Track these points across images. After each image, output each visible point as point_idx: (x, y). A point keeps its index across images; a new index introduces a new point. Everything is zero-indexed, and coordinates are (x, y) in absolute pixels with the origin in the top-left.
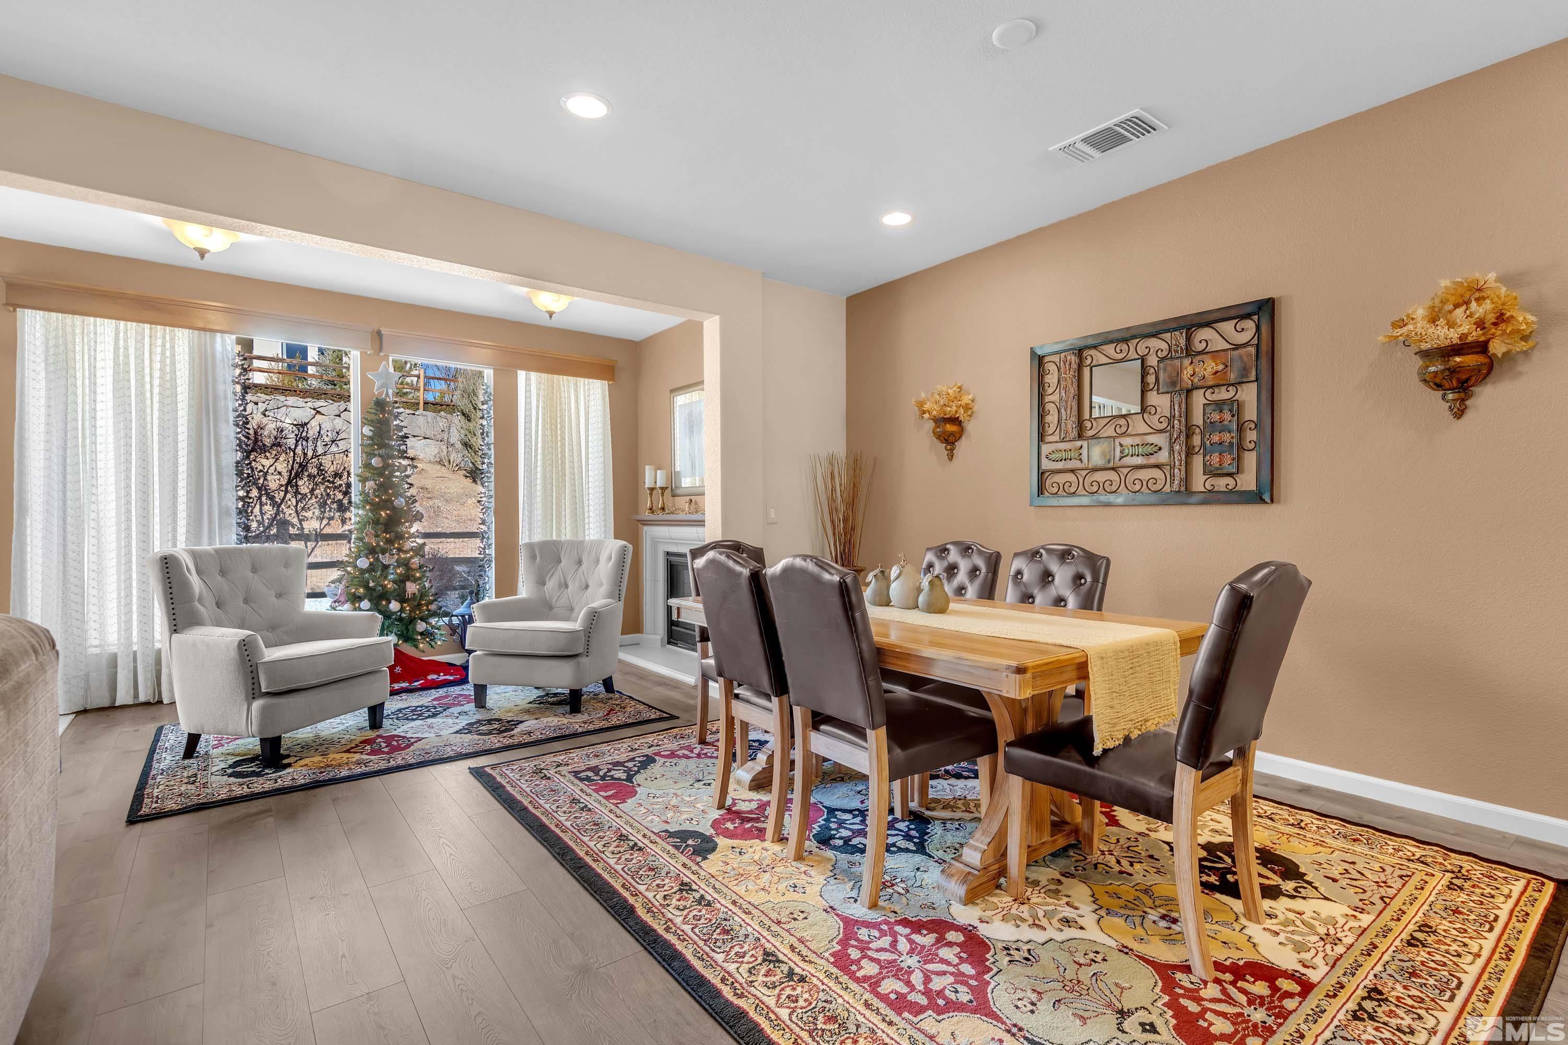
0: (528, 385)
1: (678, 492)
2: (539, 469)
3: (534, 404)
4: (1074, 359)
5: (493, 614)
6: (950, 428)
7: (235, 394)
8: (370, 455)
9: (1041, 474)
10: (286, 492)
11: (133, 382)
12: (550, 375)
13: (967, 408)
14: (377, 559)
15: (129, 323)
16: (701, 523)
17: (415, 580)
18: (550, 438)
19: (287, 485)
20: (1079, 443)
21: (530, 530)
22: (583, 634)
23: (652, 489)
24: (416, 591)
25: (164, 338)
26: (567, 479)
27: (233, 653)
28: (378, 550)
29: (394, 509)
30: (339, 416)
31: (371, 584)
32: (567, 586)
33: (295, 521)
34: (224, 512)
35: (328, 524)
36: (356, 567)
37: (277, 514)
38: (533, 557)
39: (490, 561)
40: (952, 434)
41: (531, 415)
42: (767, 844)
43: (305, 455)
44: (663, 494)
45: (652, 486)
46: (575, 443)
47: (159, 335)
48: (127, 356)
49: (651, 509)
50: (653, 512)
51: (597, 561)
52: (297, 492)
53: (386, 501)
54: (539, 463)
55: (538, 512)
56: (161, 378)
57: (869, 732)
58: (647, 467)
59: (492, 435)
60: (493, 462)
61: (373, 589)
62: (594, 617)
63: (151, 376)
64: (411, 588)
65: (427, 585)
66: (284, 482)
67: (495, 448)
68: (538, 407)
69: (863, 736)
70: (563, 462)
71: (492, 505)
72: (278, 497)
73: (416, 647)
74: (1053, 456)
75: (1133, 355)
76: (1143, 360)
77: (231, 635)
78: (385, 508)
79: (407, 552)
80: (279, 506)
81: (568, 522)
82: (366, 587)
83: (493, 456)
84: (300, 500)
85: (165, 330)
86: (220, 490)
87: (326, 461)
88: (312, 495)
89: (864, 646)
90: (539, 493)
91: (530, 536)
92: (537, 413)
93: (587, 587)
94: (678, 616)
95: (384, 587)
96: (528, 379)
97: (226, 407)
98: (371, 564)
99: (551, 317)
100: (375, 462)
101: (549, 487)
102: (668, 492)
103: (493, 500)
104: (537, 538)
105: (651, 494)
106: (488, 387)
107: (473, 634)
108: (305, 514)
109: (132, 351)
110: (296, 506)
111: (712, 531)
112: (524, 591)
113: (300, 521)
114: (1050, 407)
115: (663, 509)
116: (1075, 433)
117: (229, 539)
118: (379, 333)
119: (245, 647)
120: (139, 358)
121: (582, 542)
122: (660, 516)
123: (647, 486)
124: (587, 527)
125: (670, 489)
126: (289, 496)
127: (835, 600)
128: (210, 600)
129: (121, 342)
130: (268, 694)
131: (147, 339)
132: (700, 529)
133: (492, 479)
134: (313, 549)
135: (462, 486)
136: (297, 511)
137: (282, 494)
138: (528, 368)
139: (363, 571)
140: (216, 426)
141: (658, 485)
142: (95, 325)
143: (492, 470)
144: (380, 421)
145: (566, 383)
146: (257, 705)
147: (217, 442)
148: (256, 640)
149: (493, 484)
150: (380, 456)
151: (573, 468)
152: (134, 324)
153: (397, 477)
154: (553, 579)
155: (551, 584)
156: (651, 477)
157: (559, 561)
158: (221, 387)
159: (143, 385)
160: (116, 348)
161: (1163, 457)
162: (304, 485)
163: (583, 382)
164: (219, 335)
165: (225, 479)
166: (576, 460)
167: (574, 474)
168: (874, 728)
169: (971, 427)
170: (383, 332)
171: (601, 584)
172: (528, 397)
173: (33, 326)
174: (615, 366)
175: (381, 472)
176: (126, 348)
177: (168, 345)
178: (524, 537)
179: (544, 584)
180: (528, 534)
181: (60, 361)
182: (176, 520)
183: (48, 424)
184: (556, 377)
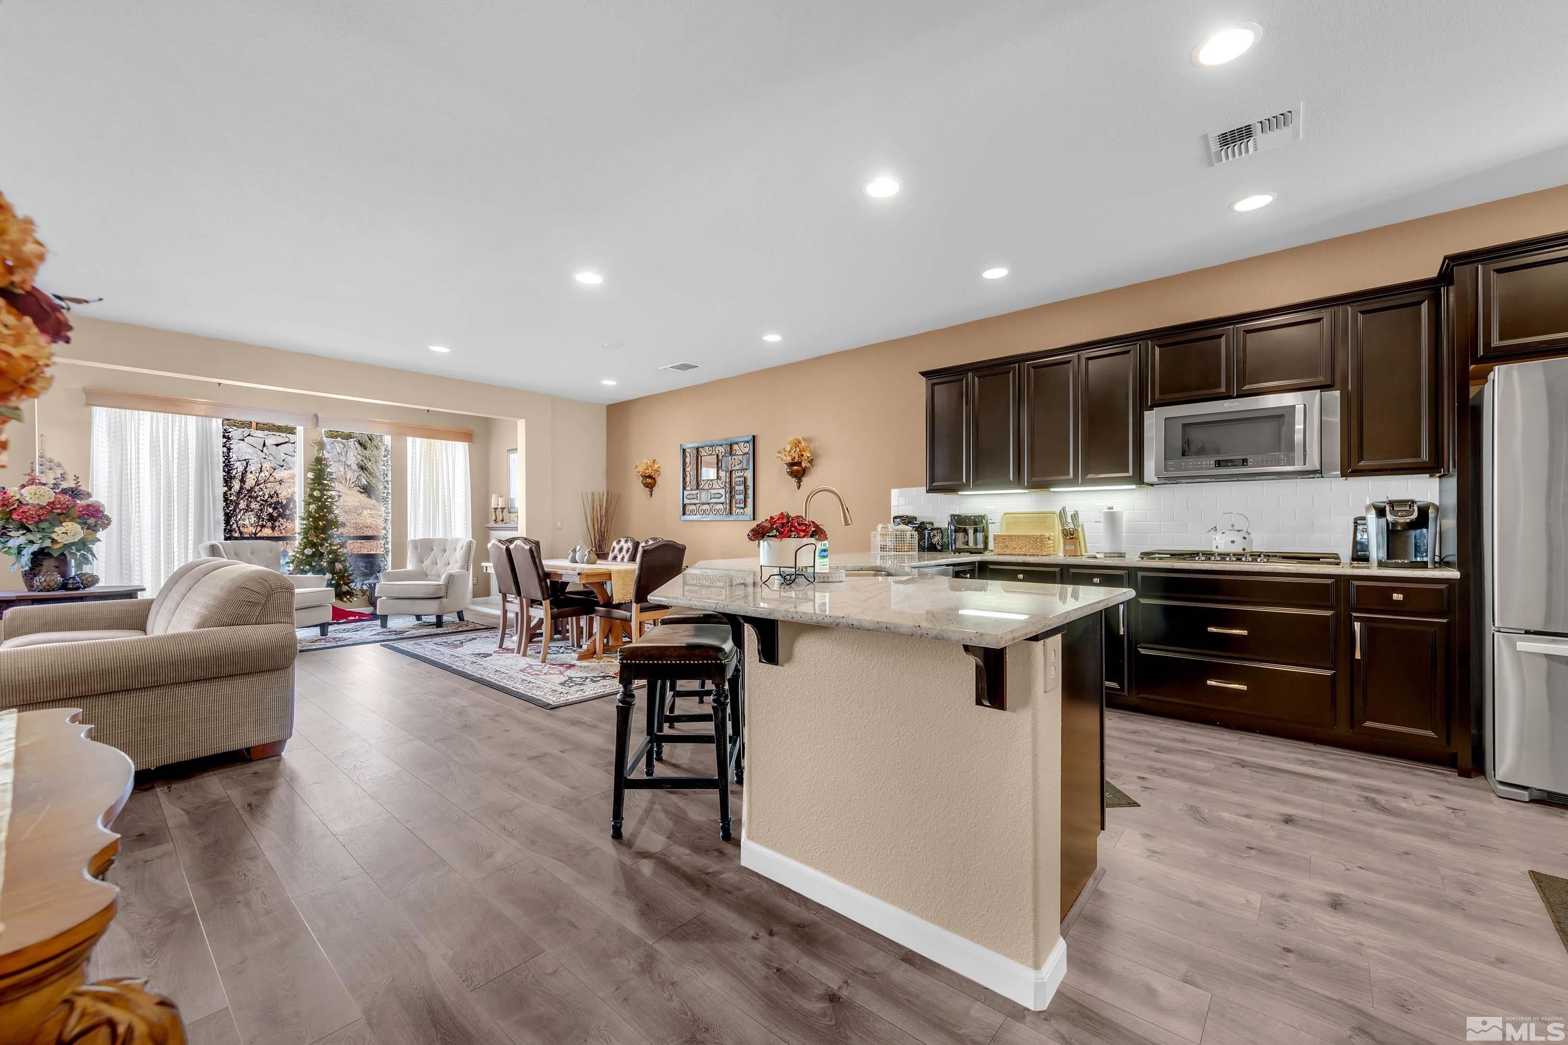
0: (414, 445)
1: (512, 510)
2: (421, 496)
3: (418, 456)
4: (695, 452)
5: (391, 577)
6: (648, 480)
7: (223, 453)
8: (313, 490)
9: (684, 506)
12: (429, 440)
13: (657, 471)
14: (317, 550)
15: (159, 414)
16: (516, 529)
17: (340, 562)
18: (429, 479)
20: (697, 491)
21: (415, 532)
22: (444, 586)
23: (496, 509)
24: (342, 568)
25: (181, 421)
26: (440, 502)
28: (317, 544)
29: (327, 520)
31: (314, 564)
32: (437, 564)
34: (218, 522)
36: (303, 554)
38: (416, 547)
39: (389, 552)
40: (650, 484)
41: (416, 464)
42: (515, 654)
44: (502, 512)
45: (496, 507)
46: (445, 483)
47: (177, 419)
48: (158, 432)
49: (495, 520)
50: (496, 522)
51: (455, 550)
53: (323, 516)
54: (421, 493)
55: (421, 522)
56: (178, 444)
57: (543, 602)
58: (493, 496)
59: (390, 476)
60: (390, 492)
61: (315, 567)
62: (451, 578)
63: (173, 444)
64: (338, 566)
65: (348, 564)
68: (421, 459)
69: (541, 604)
70: (438, 492)
71: (390, 518)
74: (689, 497)
75: (714, 453)
76: (718, 456)
78: (322, 520)
79: (335, 546)
81: (441, 529)
82: (310, 565)
83: (390, 488)
85: (181, 417)
86: (214, 509)
89: (540, 571)
90: (421, 511)
91: (415, 536)
92: (420, 463)
93: (449, 564)
94: (486, 570)
95: (321, 566)
96: (414, 442)
97: (219, 460)
98: (313, 552)
100: (316, 493)
102: (506, 511)
103: (390, 515)
104: (420, 536)
105: (495, 512)
106: (387, 447)
107: (380, 588)
109: (161, 429)
111: (522, 532)
112: (410, 566)
114: (688, 474)
115: (502, 521)
116: (695, 487)
117: (218, 538)
118: (316, 416)
120: (166, 434)
121: (446, 540)
122: (500, 525)
123: (492, 507)
124: (454, 529)
125: (507, 509)
127: (529, 555)
129: (154, 425)
131: (170, 422)
132: (515, 532)
133: (390, 502)
135: (358, 500)
138: (414, 435)
139: (308, 556)
140: (212, 472)
141: (500, 506)
142: (139, 415)
144: (318, 470)
149: (390, 505)
150: (319, 490)
151: (444, 495)
152: (162, 414)
153: (329, 502)
154: (428, 560)
155: (427, 563)
156: (496, 501)
157: (432, 550)
160: (152, 426)
161: (722, 500)
163: (451, 443)
164: (214, 419)
165: (217, 502)
166: (446, 490)
167: (445, 502)
168: (544, 600)
169: (659, 480)
170: (319, 416)
171: (457, 562)
172: (414, 453)
173: (101, 416)
174: (472, 434)
175: (319, 499)
176: (157, 428)
177: (183, 426)
178: (411, 537)
179: (422, 562)
180: (413, 535)
181: (118, 436)
182: (187, 527)
183: (110, 472)
184: (433, 440)
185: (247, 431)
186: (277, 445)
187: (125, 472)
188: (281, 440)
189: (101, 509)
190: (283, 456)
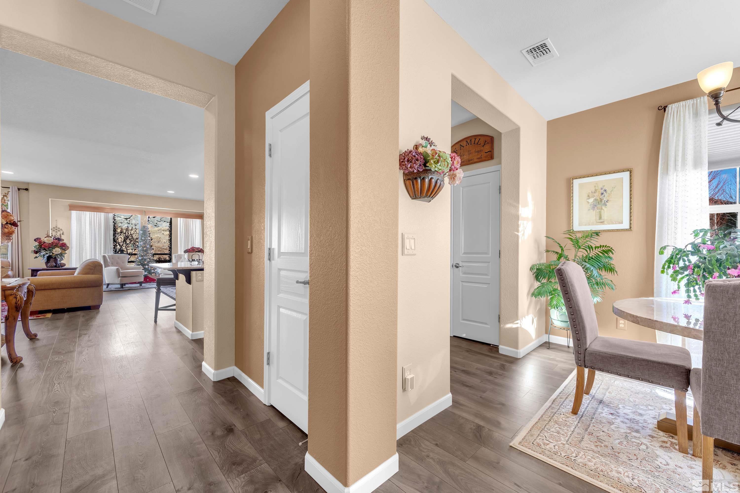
7: (113, 225)
10: (123, 243)
11: (93, 223)
12: (186, 219)
19: (123, 241)
27: (116, 270)
28: (144, 256)
31: (142, 262)
33: (125, 250)
34: (111, 248)
35: (134, 251)
36: (138, 259)
37: (121, 248)
43: (128, 234)
47: (98, 214)
48: (92, 218)
52: (126, 243)
56: (98, 222)
61: (142, 263)
63: (96, 222)
66: (123, 240)
72: (121, 244)
73: (151, 275)
77: (115, 268)
78: (145, 247)
79: (150, 256)
80: (122, 246)
82: (141, 263)
84: (127, 245)
86: (110, 244)
87: (134, 236)
88: (130, 243)
92: (183, 227)
95: (145, 263)
96: (180, 220)
97: (112, 228)
108: (128, 248)
109: (93, 217)
110: (126, 246)
113: (127, 250)
117: (111, 253)
119: (118, 270)
120: (94, 219)
126: (124, 244)
128: (111, 263)
129: (91, 216)
130: (122, 277)
131: (96, 215)
134: (130, 257)
136: (126, 248)
137: (122, 243)
138: (181, 218)
142: (86, 213)
144: (145, 230)
145: (190, 221)
146: (119, 278)
147: (109, 234)
148: (119, 269)
150: (144, 237)
152: (93, 212)
153: (148, 241)
159: (95, 225)
162: (128, 241)
163: (194, 220)
164: (110, 214)
165: (111, 242)
172: (180, 224)
173: (74, 213)
175: (144, 240)
176: (91, 217)
177: (100, 216)
181: (79, 220)
182: (101, 250)
183: (77, 232)
187: (81, 232)
189: (66, 244)
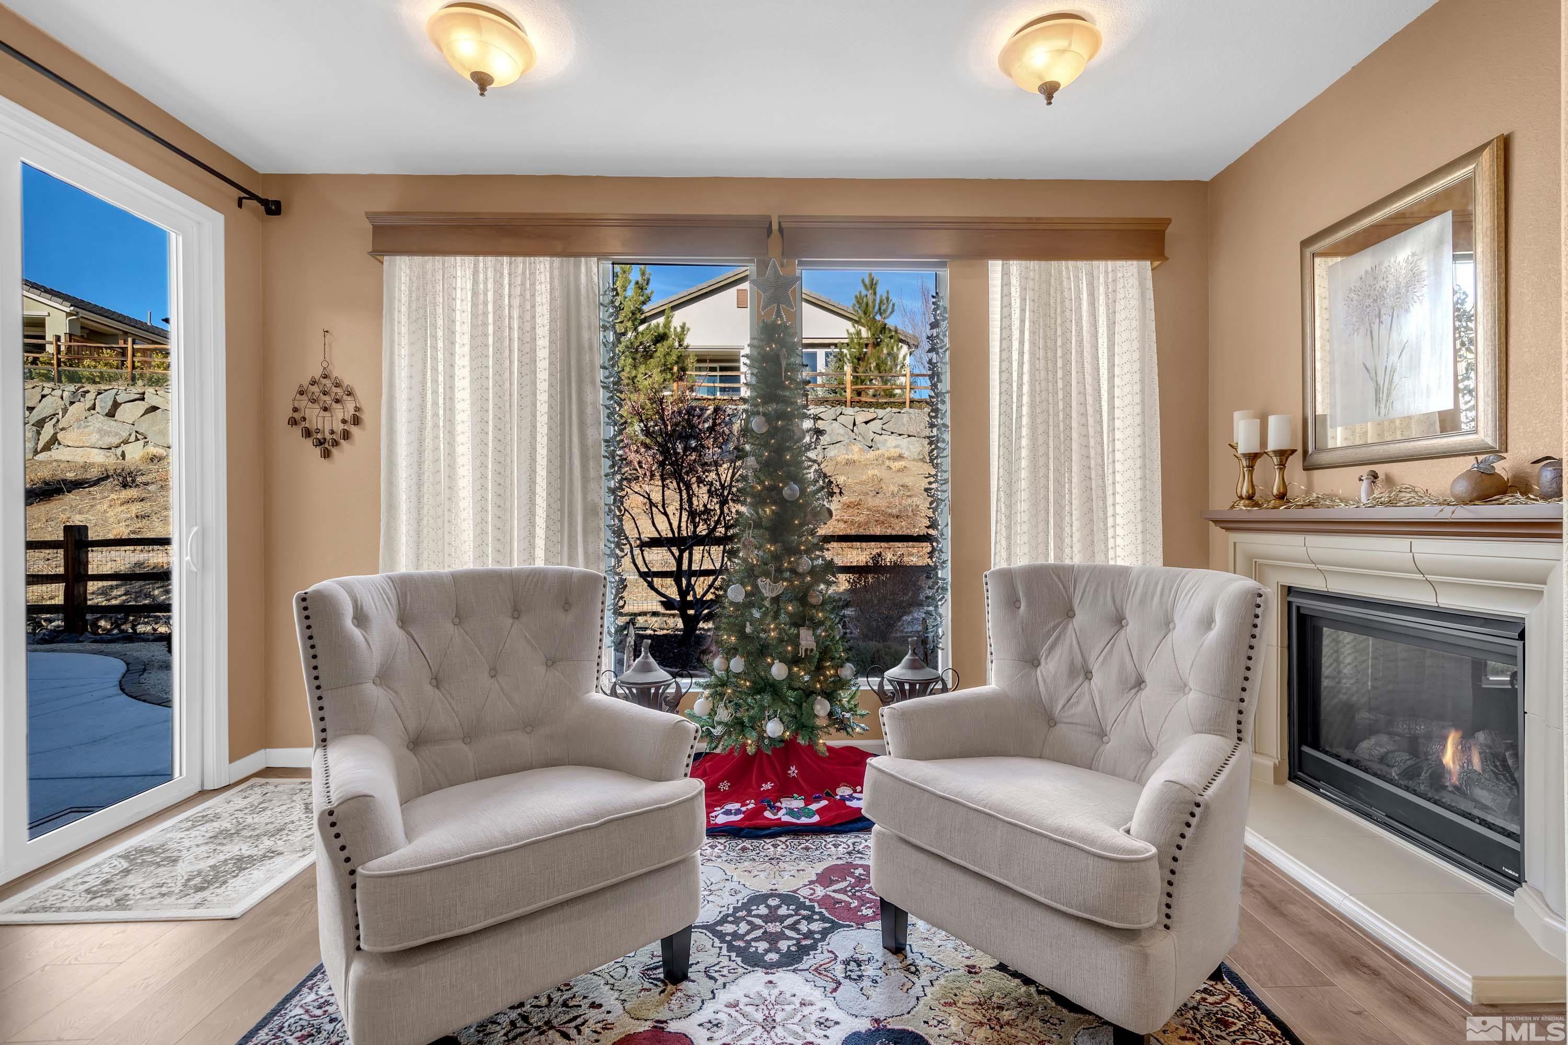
0: (1006, 284)
1: (1329, 457)
2: (1025, 431)
3: (1016, 315)
5: (920, 733)
11: (491, 337)
14: (757, 588)
15: (488, 259)
17: (815, 625)
18: (1043, 373)
21: (1009, 538)
22: (1155, 864)
23: (1253, 458)
24: (817, 646)
25: (524, 273)
26: (1075, 446)
28: (757, 571)
30: (836, 420)
31: (749, 629)
32: (1088, 675)
38: (1012, 602)
39: (944, 589)
41: (1010, 337)
44: (1282, 466)
45: (1256, 449)
47: (519, 269)
49: (1250, 497)
50: (1257, 505)
54: (1025, 421)
55: (1023, 506)
56: (520, 328)
58: (1237, 415)
61: (751, 638)
62: (1192, 818)
63: (510, 328)
64: (810, 638)
65: (834, 635)
67: (951, 398)
68: (1022, 321)
70: (1068, 416)
71: (948, 495)
78: (769, 502)
79: (803, 575)
86: (586, 479)
90: (1024, 474)
91: (1009, 559)
92: (1022, 332)
93: (1140, 683)
95: (764, 635)
96: (1006, 274)
97: (592, 362)
98: (748, 595)
99: (1049, 98)
100: (756, 424)
101: (1042, 461)
102: (1295, 462)
103: (948, 487)
104: (1022, 560)
105: (1251, 466)
106: (940, 297)
112: (992, 674)
115: (1282, 496)
118: (780, 229)
122: (1275, 512)
123: (1240, 448)
124: (1110, 532)
125: (1299, 453)
129: (481, 286)
131: (506, 279)
133: (948, 452)
138: (1006, 255)
139: (733, 607)
141: (1272, 446)
142: (455, 267)
143: (947, 437)
144: (766, 359)
145: (1074, 273)
147: (581, 411)
150: (764, 415)
151: (1085, 425)
154: (1057, 654)
155: (1052, 667)
157: (1070, 614)
158: (586, 335)
163: (1103, 268)
164: (583, 259)
165: (591, 464)
166: (1090, 410)
167: (1086, 436)
172: (1006, 306)
174: (1162, 233)
178: (999, 561)
179: (1035, 663)
180: (1004, 554)
184: (1054, 264)
185: (839, 409)
186: (866, 423)
188: (870, 416)
190: (872, 435)
